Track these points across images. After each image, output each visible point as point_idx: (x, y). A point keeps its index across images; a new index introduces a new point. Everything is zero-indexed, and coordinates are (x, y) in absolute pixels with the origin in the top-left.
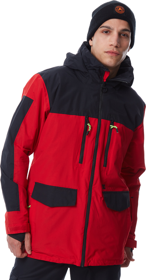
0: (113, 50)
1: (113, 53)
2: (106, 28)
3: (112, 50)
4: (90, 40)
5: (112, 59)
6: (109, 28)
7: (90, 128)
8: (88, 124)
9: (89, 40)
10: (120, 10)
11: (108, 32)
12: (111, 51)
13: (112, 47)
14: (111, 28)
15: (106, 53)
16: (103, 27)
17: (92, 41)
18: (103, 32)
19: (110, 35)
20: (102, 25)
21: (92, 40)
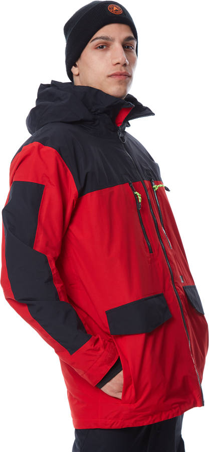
0: (121, 70)
1: (121, 75)
2: (102, 40)
3: (119, 71)
4: (73, 67)
5: (121, 84)
6: (107, 38)
7: (140, 198)
8: (136, 193)
9: (71, 68)
10: (116, 10)
11: (104, 46)
12: (117, 73)
13: (119, 66)
14: (110, 38)
15: (110, 78)
16: (97, 38)
17: (77, 68)
18: (96, 48)
19: (109, 49)
20: (95, 37)
21: (76, 66)
